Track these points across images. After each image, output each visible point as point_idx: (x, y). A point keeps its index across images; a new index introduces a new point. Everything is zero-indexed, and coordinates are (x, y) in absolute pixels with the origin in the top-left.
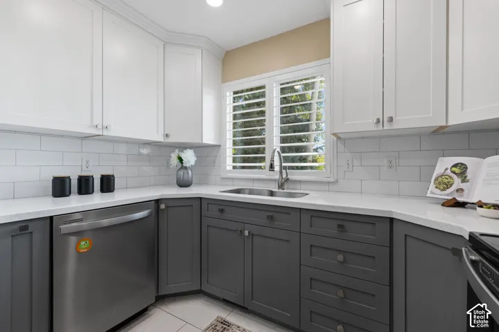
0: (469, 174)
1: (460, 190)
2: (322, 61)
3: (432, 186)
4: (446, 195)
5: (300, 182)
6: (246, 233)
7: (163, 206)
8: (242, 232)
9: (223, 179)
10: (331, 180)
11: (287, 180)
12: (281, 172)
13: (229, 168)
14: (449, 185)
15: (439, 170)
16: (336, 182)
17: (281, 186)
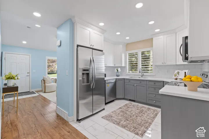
0: (179, 74)
1: (178, 77)
2: (151, 48)
3: (174, 76)
4: (175, 78)
5: (147, 75)
6: (135, 85)
7: (117, 80)
8: (134, 85)
9: (127, 75)
10: (154, 75)
11: (143, 75)
12: (142, 73)
13: (128, 72)
14: (176, 76)
15: (175, 73)
16: (155, 75)
17: (142, 76)
